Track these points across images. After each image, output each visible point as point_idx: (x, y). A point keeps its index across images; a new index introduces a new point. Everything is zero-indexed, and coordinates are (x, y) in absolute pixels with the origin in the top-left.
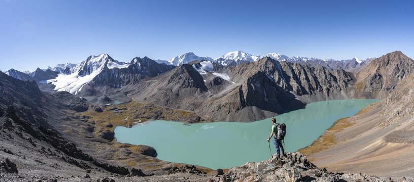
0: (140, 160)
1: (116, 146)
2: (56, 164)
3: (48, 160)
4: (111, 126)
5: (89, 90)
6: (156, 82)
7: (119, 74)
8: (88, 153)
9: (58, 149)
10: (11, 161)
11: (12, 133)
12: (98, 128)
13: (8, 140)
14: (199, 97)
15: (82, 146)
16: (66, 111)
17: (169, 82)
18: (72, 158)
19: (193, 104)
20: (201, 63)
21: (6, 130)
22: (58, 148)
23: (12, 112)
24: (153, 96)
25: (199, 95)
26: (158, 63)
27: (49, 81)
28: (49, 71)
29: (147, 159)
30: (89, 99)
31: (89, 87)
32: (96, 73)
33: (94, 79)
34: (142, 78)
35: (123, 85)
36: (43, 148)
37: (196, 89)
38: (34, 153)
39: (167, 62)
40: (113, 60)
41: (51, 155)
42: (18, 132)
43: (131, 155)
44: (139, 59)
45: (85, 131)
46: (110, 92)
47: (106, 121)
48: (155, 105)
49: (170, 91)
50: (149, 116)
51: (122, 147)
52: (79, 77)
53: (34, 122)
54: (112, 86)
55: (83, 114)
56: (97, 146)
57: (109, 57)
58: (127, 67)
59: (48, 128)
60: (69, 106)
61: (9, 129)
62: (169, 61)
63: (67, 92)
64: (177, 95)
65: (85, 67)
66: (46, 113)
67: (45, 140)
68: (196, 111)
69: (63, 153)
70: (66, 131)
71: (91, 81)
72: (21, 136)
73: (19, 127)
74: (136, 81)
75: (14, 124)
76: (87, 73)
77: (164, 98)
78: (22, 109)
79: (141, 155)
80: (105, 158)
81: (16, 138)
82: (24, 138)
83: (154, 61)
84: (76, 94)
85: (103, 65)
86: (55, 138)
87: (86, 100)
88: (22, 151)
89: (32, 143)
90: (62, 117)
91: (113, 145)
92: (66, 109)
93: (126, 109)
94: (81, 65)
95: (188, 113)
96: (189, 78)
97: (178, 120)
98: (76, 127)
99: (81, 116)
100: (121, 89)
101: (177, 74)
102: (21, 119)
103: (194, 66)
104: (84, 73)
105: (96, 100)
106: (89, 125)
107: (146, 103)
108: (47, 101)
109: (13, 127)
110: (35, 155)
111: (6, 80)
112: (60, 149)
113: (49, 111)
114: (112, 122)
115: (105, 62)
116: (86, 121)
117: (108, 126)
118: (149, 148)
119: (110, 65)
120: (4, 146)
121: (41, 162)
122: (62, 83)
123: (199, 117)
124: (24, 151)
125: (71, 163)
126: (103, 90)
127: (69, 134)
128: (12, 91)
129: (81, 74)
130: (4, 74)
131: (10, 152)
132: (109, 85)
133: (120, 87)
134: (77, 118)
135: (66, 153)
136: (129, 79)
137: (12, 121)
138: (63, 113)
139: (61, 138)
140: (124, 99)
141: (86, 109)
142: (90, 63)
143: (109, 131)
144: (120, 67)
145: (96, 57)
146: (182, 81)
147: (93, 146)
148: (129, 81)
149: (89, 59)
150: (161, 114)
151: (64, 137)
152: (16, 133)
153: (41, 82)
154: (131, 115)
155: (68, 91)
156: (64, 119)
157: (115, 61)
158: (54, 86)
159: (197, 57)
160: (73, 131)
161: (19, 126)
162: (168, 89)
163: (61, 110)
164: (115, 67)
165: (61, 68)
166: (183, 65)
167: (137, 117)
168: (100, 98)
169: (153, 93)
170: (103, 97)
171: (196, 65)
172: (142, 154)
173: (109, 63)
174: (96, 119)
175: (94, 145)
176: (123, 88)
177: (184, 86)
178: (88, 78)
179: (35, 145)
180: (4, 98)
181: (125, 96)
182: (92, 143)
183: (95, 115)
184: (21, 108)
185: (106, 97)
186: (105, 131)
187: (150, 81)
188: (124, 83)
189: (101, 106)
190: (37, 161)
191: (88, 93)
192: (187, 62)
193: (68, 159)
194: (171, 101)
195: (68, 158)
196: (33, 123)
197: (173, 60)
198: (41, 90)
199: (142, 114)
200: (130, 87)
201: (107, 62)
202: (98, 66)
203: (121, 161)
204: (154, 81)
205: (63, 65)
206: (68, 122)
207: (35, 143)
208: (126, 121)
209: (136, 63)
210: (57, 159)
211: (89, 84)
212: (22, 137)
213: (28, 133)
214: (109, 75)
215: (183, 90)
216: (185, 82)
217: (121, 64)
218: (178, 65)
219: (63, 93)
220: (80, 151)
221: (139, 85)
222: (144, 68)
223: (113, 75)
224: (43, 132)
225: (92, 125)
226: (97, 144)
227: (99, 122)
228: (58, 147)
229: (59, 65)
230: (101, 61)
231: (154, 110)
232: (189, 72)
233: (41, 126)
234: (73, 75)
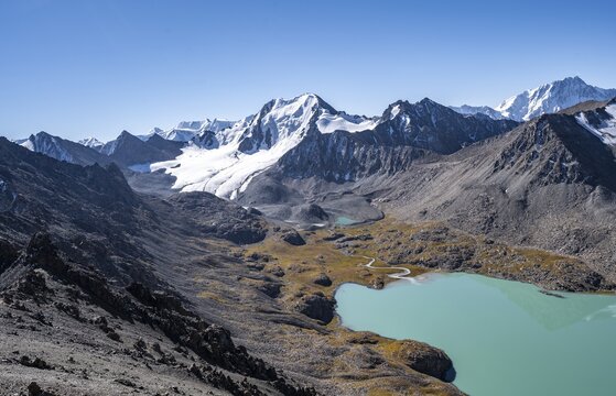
0: (406, 387)
1: (340, 338)
2: (176, 388)
3: (154, 377)
4: (326, 282)
5: (268, 188)
6: (457, 169)
7: (350, 147)
8: (263, 356)
9: (182, 346)
10: (45, 389)
11: (48, 310)
12: (291, 288)
13: (34, 329)
14: (597, 212)
15: (249, 335)
16: (206, 241)
17: (497, 167)
18: (219, 370)
19: (577, 233)
20: (609, 109)
21: (28, 303)
22: (181, 344)
23: (45, 252)
24: (446, 204)
25: (598, 205)
26: (461, 116)
27: (155, 166)
28: (156, 139)
29: (426, 385)
30: (269, 210)
31: (269, 181)
32: (286, 144)
33: (283, 160)
34: (414, 156)
35: (360, 176)
36: (140, 345)
37: (588, 187)
38: (114, 358)
39: (491, 111)
40: (333, 112)
41: (162, 361)
42: (66, 303)
43: (380, 369)
44: (405, 107)
45: (255, 295)
46: (325, 194)
47: (314, 269)
48: (452, 230)
49: (498, 192)
50: (434, 261)
51: (354, 342)
52: (242, 156)
53: (112, 272)
54: (330, 179)
55: (252, 249)
56: (289, 335)
57: (322, 104)
58: (372, 128)
59: (156, 288)
60: (214, 230)
61: (35, 300)
62: (498, 109)
63: (207, 193)
64: (523, 204)
65: (258, 131)
66: (149, 248)
67: (145, 320)
68: (586, 256)
69: (196, 357)
70: (204, 295)
71: (274, 167)
72: (76, 315)
73: (68, 290)
74: (397, 165)
75: (51, 284)
76: (264, 144)
77: (480, 211)
78: (77, 241)
79: (410, 371)
80: (309, 372)
81: (60, 322)
82: (83, 320)
83: (450, 109)
84: (232, 198)
85: (305, 125)
86: (174, 313)
87: (260, 213)
88: (77, 356)
89: (106, 330)
90: (194, 258)
91: (332, 335)
92: (206, 237)
93: (369, 238)
94: (245, 125)
95: (557, 258)
96: (564, 155)
97: (524, 279)
98: (232, 284)
99: (247, 254)
100: (356, 185)
101: (521, 145)
102: (76, 268)
103: (582, 119)
104: (255, 146)
105: (287, 214)
106: (268, 279)
107: (426, 224)
108: (153, 216)
109: (51, 291)
110: (117, 365)
111: (23, 163)
112: (188, 345)
113: (158, 242)
114: (331, 270)
115: (311, 115)
116: (260, 269)
117: (318, 282)
118: (433, 350)
119: (326, 122)
120: (21, 349)
121: (133, 386)
122: (193, 171)
123: (596, 275)
124: (84, 357)
125: (216, 385)
126: (307, 189)
127: (212, 302)
128: (46, 194)
129: (247, 146)
130: (15, 148)
131: (40, 365)
132: (322, 176)
133: (351, 180)
134: (237, 259)
135: (204, 354)
136: (379, 161)
137: (46, 274)
138: (198, 247)
139: (191, 314)
140: (365, 212)
141: (258, 237)
142: (271, 118)
143: (321, 295)
144: (352, 128)
145: (286, 103)
146: (537, 166)
147: (279, 337)
148: (378, 165)
149: (267, 108)
150: (470, 255)
151: (200, 310)
152: (60, 307)
153: (134, 168)
154: (381, 254)
155: (211, 191)
156: (199, 264)
157: (339, 113)
158: (172, 179)
159: (593, 90)
160: (225, 294)
161: (69, 287)
162: (493, 187)
163: (192, 239)
164: (338, 128)
165: (189, 133)
166: (545, 116)
167: (399, 261)
168: (296, 210)
169: (447, 197)
170: (307, 206)
171: (589, 114)
172: (413, 367)
173: (321, 117)
174: (286, 263)
175: (281, 332)
176: (362, 183)
177: (545, 179)
178: (266, 158)
179: (116, 338)
180: (17, 213)
181: (365, 202)
182: (275, 328)
183: (283, 251)
184: (73, 237)
185: (313, 206)
186: (309, 295)
187: (438, 164)
188: (363, 169)
189: (299, 228)
190: (121, 382)
191: (266, 195)
192: (556, 109)
193: (208, 373)
194: (501, 222)
195: (210, 369)
196: (111, 276)
197: (510, 103)
198: (136, 189)
199: (413, 254)
200: (379, 180)
201: (315, 117)
202: (293, 128)
203: (351, 383)
204: (449, 164)
205: (196, 124)
206: (212, 272)
207: (117, 331)
208: (367, 269)
209: (398, 117)
210: (179, 374)
211: (268, 174)
212: (77, 318)
213: (97, 305)
214: (323, 149)
215: (542, 191)
216: (548, 166)
217: (356, 119)
218: (526, 118)
219: (197, 196)
220: (243, 349)
221: (405, 176)
222: (422, 129)
223: (333, 149)
224: (140, 300)
225: (273, 277)
226: (289, 330)
227: (296, 271)
228: (182, 338)
229: (185, 124)
230: (299, 113)
231: (450, 244)
232: (563, 137)
233: (133, 284)
234: (223, 150)
